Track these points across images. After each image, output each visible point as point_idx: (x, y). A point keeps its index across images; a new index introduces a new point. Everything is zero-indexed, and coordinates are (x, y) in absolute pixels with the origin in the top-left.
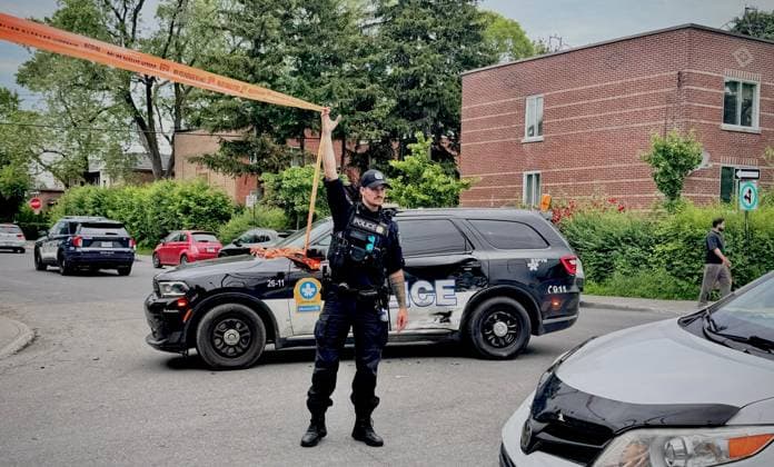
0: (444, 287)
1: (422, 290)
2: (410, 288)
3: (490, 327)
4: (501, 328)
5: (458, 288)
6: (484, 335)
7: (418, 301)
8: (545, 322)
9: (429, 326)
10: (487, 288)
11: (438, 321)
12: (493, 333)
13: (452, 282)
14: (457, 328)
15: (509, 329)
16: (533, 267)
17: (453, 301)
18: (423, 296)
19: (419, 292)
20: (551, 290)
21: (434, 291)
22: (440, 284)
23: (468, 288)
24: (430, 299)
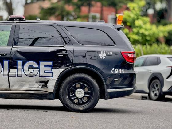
0: (45, 66)
1: (31, 67)
2: (23, 65)
3: (73, 92)
4: (80, 93)
5: (54, 67)
6: (69, 96)
7: (27, 73)
8: (109, 90)
9: (35, 89)
10: (71, 68)
11: (41, 86)
12: (75, 96)
13: (50, 63)
14: (52, 91)
15: (85, 93)
16: (102, 56)
17: (50, 75)
18: (31, 70)
19: (29, 68)
20: (114, 71)
21: (39, 68)
22: (42, 64)
23: (60, 67)
24: (36, 72)
